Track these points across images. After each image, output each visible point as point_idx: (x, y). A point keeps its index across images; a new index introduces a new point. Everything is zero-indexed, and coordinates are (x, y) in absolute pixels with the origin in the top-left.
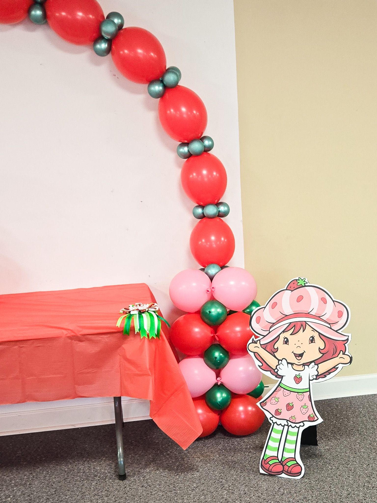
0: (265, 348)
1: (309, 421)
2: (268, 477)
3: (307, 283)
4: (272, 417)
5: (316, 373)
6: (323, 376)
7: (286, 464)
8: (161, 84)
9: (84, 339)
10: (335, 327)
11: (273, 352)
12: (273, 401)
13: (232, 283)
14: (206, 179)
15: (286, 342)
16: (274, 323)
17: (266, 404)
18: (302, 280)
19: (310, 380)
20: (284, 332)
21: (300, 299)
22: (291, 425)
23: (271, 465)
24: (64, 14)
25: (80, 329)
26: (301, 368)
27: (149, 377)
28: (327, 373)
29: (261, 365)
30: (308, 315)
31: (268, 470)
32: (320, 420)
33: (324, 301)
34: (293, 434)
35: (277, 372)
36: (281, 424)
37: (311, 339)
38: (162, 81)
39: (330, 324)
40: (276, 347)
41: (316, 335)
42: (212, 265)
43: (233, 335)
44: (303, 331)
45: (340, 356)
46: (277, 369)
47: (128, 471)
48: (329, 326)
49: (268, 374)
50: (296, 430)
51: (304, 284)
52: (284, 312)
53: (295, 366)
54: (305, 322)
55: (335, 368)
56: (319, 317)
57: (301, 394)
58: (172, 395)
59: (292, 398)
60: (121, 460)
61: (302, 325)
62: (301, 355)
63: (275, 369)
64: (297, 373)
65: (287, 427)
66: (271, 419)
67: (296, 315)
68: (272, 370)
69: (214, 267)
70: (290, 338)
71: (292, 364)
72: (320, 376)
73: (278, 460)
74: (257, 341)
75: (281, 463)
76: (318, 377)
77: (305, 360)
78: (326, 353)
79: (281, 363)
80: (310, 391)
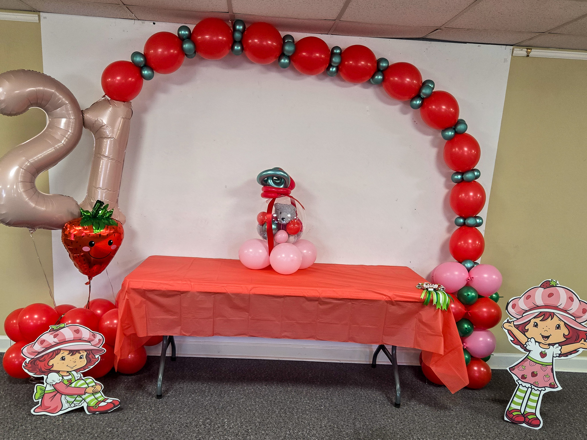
0: (518, 328)
1: (550, 387)
2: (511, 424)
3: (558, 284)
4: (519, 380)
5: (560, 352)
6: (565, 355)
7: (527, 417)
8: (454, 131)
9: (396, 304)
10: (579, 320)
11: (524, 331)
12: (520, 368)
13: (486, 276)
14: (471, 199)
15: (536, 325)
16: (526, 311)
17: (514, 369)
18: (554, 282)
19: (553, 357)
20: (534, 318)
21: (550, 295)
22: (534, 388)
23: (514, 415)
24: (396, 79)
25: (395, 297)
26: (547, 347)
27: (441, 337)
28: (569, 354)
29: (513, 340)
30: (556, 308)
31: (511, 419)
32: (560, 388)
33: (572, 299)
34: (535, 395)
35: (526, 347)
36: (525, 386)
37: (557, 326)
38: (454, 129)
39: (574, 317)
40: (526, 328)
41: (562, 325)
42: (468, 261)
43: (480, 313)
44: (551, 320)
45: (581, 342)
46: (526, 345)
47: (402, 402)
48: (574, 319)
49: (518, 347)
50: (538, 392)
51: (556, 285)
52: (536, 303)
53: (541, 345)
54: (554, 313)
55: (576, 351)
56: (566, 311)
57: (545, 366)
58: (449, 352)
59: (536, 368)
60: (398, 393)
61: (551, 315)
62: (548, 337)
63: (525, 344)
64: (543, 350)
65: (531, 389)
66: (518, 381)
67: (546, 307)
68: (521, 344)
69: (470, 262)
70: (540, 323)
71: (539, 343)
72: (562, 355)
73: (521, 412)
74: (511, 322)
75: (523, 415)
76: (560, 356)
77: (549, 341)
78: (569, 339)
79: (530, 341)
80: (552, 365)
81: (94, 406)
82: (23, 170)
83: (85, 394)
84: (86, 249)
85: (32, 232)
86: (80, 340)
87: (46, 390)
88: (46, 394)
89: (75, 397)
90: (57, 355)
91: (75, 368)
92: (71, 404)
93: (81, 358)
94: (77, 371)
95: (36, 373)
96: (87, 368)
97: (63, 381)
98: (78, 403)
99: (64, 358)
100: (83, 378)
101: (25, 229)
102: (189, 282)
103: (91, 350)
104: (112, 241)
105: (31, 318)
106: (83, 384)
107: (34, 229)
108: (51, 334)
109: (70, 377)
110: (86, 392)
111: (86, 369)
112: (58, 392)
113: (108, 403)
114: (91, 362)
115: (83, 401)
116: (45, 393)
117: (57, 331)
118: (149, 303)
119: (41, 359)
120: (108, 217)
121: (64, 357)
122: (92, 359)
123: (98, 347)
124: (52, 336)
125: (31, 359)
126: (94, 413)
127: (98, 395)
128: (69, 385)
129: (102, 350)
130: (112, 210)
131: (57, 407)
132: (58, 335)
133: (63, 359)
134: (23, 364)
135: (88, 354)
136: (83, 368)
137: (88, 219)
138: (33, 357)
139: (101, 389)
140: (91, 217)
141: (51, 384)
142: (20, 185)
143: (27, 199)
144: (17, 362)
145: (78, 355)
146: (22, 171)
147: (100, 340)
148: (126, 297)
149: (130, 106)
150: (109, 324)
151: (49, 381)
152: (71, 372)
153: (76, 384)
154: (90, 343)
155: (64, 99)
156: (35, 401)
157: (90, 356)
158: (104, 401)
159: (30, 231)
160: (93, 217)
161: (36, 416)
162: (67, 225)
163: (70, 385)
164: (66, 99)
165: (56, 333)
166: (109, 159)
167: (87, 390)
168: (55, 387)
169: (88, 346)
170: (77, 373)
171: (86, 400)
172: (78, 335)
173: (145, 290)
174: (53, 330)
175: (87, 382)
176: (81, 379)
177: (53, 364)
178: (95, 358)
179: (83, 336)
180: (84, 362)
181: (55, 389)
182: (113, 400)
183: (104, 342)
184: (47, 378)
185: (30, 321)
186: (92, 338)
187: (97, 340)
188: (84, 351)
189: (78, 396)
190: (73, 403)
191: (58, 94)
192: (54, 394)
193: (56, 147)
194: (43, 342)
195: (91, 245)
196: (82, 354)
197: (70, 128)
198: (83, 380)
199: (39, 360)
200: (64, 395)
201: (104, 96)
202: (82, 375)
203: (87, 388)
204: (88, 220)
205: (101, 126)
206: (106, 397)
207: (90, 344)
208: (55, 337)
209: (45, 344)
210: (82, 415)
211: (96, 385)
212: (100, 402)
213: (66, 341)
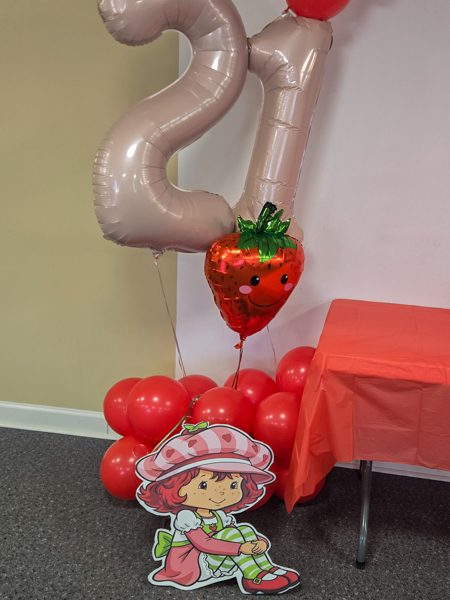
81: (254, 579)
82: (150, 146)
83: (239, 555)
84: (246, 289)
85: (158, 256)
86: (232, 454)
87: (173, 541)
88: (174, 548)
89: (223, 558)
90: (194, 477)
91: (222, 506)
92: (214, 571)
93: (233, 487)
94: (226, 510)
95: (158, 508)
96: (242, 506)
97: (202, 527)
98: (228, 570)
99: (204, 484)
100: (237, 525)
101: (148, 251)
102: (441, 367)
103: (251, 474)
104: (287, 277)
105: (148, 401)
106: (235, 536)
107: (161, 250)
108: (185, 439)
109: (214, 521)
110: (240, 551)
111: (241, 509)
112: (194, 547)
113: (277, 575)
114: (249, 495)
115: (236, 567)
116: (171, 547)
117: (195, 435)
118: (361, 401)
119: (166, 484)
120: (282, 233)
121: (205, 482)
122: (252, 491)
123: (263, 470)
124: (186, 443)
125: (151, 482)
126: (254, 594)
127: (261, 559)
128: (212, 536)
129: (268, 476)
130: (288, 221)
131: (192, 573)
132: (195, 441)
133: (203, 486)
134: (138, 491)
135: (245, 480)
136: (236, 506)
137: (251, 235)
138: (153, 479)
139: (267, 548)
140: (254, 232)
141: (182, 531)
142: (144, 173)
143: (154, 199)
144: (122, 473)
145: (227, 482)
146: (148, 147)
147: (265, 457)
148: (322, 387)
149: (329, 29)
150: (273, 420)
151: (179, 524)
152: (215, 511)
153: (224, 535)
154: (249, 461)
155: (221, 15)
156: (156, 559)
157: (249, 485)
158: (271, 571)
159: (154, 254)
160: (257, 233)
161: (156, 587)
162: (215, 246)
163: (214, 535)
164: (225, 15)
165: (193, 438)
166: (287, 127)
167: (244, 548)
168: (190, 537)
169: (245, 466)
170: (226, 514)
171: (240, 567)
172: (228, 445)
173: (355, 376)
174: (188, 432)
175: (243, 532)
176: (233, 526)
177: (186, 495)
178: (257, 490)
179: (237, 448)
180: (237, 495)
181: (189, 540)
182: (287, 571)
183: (272, 462)
184: (176, 518)
185: (146, 407)
186: (253, 451)
187: (260, 456)
188: (239, 474)
189: (228, 557)
190: (218, 569)
191: (212, 5)
192: (187, 549)
193: (204, 105)
194: (170, 453)
195: (254, 282)
196: (235, 479)
197: (229, 69)
198: (236, 528)
199: (164, 485)
200: (204, 553)
201: (286, 11)
202: (234, 520)
203: (242, 544)
204: (250, 239)
205: (279, 65)
206: (275, 565)
207: (249, 463)
208: (191, 444)
209: (174, 457)
210: (233, 595)
211: (258, 540)
212: (264, 573)
213: (209, 453)
